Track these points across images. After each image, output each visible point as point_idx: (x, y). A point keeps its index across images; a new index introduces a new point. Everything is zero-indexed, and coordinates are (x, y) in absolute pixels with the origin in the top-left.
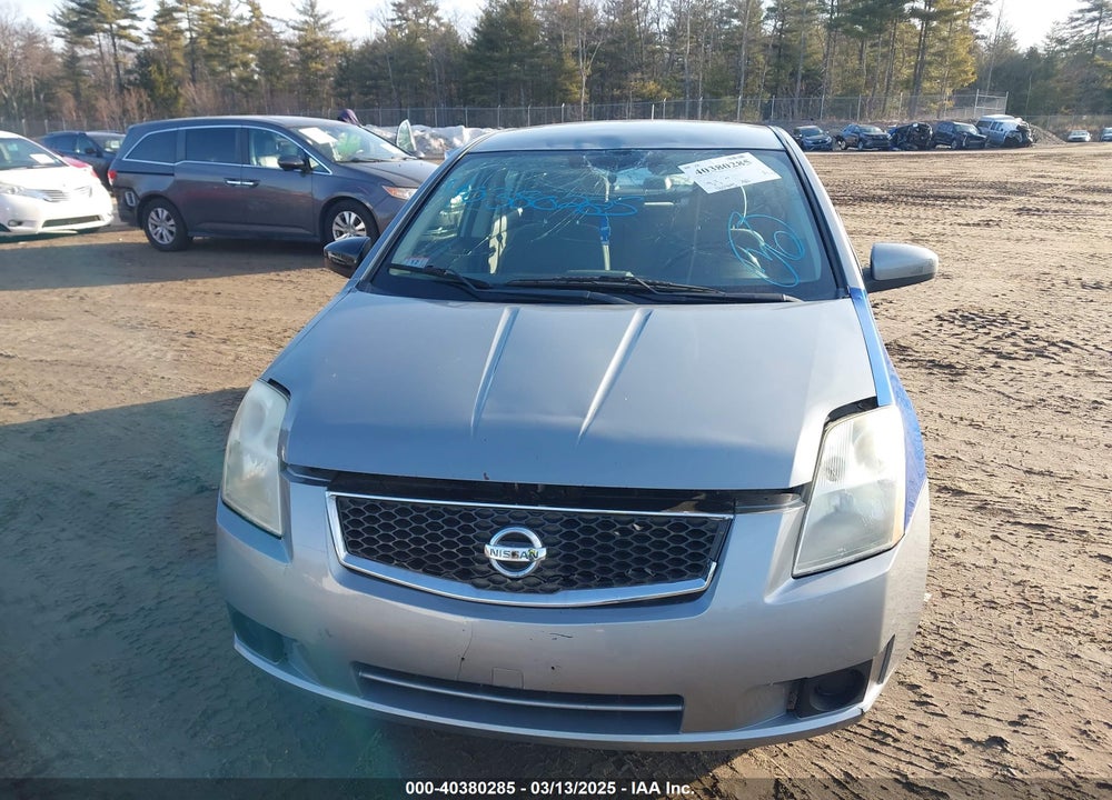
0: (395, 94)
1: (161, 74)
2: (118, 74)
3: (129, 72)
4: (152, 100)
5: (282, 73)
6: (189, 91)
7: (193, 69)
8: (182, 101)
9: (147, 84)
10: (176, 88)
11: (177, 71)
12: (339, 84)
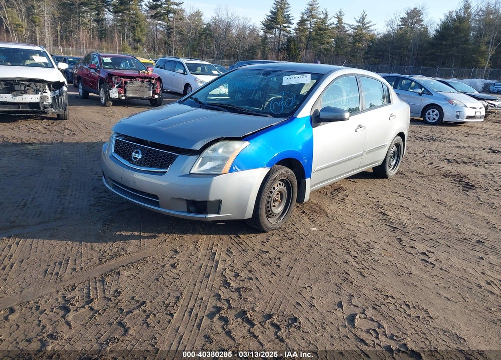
0: (390, 59)
1: (294, 46)
2: (279, 46)
3: (282, 44)
4: (289, 56)
5: (344, 48)
6: (303, 53)
7: (307, 45)
8: (300, 57)
9: (288, 50)
10: (299, 52)
11: (302, 45)
12: (366, 53)
